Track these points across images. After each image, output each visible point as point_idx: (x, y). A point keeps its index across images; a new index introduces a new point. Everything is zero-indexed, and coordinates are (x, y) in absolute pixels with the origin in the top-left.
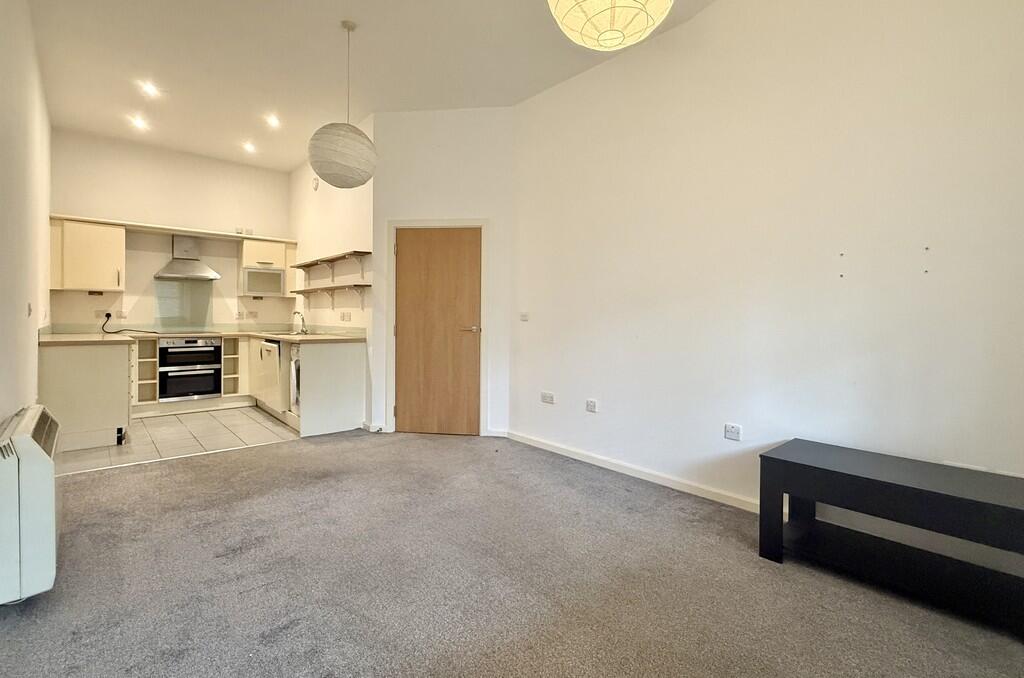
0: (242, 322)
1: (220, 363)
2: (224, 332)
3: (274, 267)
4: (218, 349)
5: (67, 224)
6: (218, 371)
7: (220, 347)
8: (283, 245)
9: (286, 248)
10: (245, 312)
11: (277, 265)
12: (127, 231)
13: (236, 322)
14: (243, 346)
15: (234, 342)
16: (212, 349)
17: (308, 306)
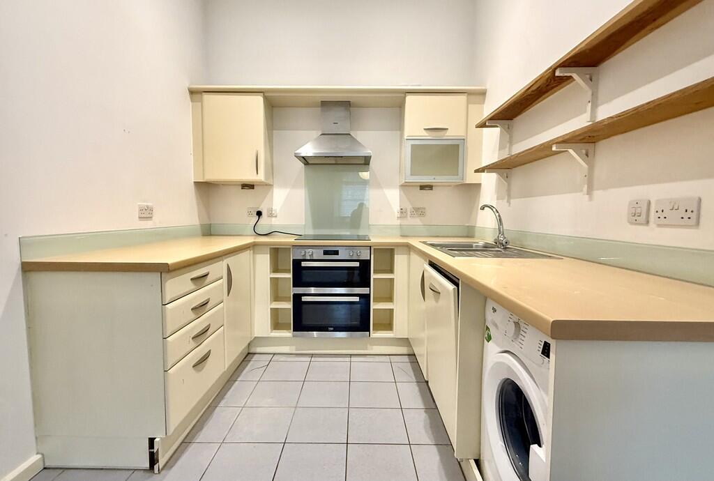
0: (405, 222)
1: (368, 285)
2: (376, 239)
3: (449, 134)
4: (365, 264)
5: (206, 97)
6: (366, 298)
7: (369, 261)
8: (463, 98)
9: (468, 103)
10: (409, 207)
11: (454, 132)
12: (266, 98)
13: (398, 222)
14: (400, 260)
15: (387, 254)
16: (357, 264)
17: (507, 193)
